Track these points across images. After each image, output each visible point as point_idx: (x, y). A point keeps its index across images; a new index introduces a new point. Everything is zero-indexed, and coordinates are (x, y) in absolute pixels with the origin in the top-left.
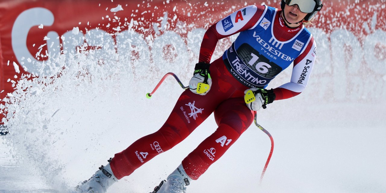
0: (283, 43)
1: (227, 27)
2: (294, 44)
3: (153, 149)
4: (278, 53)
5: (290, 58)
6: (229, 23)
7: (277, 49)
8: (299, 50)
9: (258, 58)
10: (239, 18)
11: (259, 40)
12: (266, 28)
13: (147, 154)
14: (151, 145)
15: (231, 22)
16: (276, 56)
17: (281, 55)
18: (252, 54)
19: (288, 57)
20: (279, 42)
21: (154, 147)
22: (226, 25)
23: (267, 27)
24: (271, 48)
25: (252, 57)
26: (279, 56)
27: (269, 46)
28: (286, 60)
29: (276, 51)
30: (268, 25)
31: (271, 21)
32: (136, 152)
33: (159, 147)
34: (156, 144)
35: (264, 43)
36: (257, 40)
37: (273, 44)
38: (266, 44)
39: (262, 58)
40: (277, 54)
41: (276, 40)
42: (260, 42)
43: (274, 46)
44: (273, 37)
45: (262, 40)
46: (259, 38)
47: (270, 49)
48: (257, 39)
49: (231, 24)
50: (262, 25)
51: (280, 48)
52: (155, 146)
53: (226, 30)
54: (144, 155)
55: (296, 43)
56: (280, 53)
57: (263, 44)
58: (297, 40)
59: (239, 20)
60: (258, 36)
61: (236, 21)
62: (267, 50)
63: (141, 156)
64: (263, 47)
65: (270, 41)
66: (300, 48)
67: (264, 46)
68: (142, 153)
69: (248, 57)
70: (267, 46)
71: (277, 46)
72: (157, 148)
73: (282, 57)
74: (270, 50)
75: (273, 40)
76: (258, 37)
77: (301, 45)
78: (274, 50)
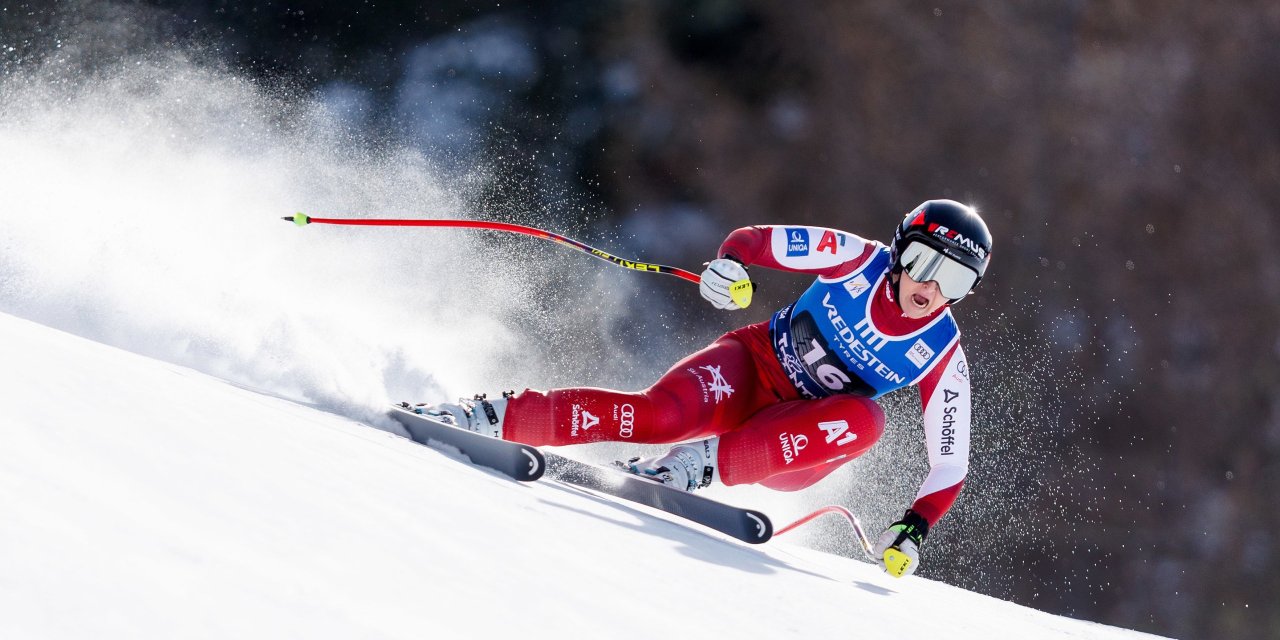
0: (887, 338)
1: (796, 248)
2: (912, 349)
3: (616, 417)
4: (870, 358)
5: (896, 376)
6: (804, 244)
7: (870, 348)
8: (920, 367)
9: (824, 354)
10: (829, 245)
11: (833, 317)
12: (855, 295)
13: (596, 421)
14: (616, 407)
15: (807, 242)
16: (865, 363)
17: (876, 364)
18: (814, 342)
19: (892, 373)
20: (878, 334)
21: (619, 414)
22: (795, 244)
23: (860, 293)
24: (857, 342)
25: (812, 348)
26: (870, 364)
27: (852, 337)
28: (887, 377)
29: (865, 352)
30: (863, 291)
31: (872, 282)
32: (575, 408)
33: (630, 419)
34: (627, 409)
35: (844, 327)
36: (830, 316)
37: (864, 335)
38: (847, 330)
39: (833, 358)
40: (866, 359)
41: (872, 328)
42: (834, 321)
43: (864, 341)
44: (868, 319)
45: (839, 318)
46: (835, 313)
47: (854, 344)
48: (830, 314)
49: (805, 248)
50: (847, 286)
51: (877, 348)
52: (624, 414)
53: (790, 254)
54: (589, 421)
55: (917, 347)
56: (875, 360)
57: (840, 330)
58: (920, 341)
59: (828, 249)
60: (833, 307)
61: (821, 248)
62: (846, 345)
63: (581, 418)
64: (839, 336)
65: (858, 327)
66: (924, 362)
67: (842, 333)
68: (586, 415)
69: (804, 343)
70: (847, 336)
71: (870, 342)
72: (625, 419)
73: (878, 370)
74: (852, 347)
75: (866, 326)
76: (833, 310)
77: (927, 356)
78: (862, 350)
